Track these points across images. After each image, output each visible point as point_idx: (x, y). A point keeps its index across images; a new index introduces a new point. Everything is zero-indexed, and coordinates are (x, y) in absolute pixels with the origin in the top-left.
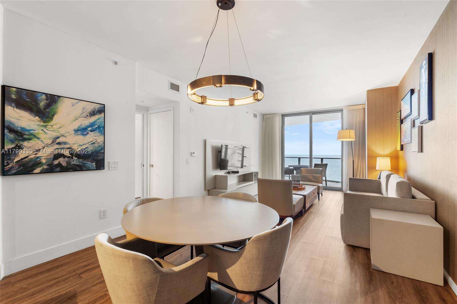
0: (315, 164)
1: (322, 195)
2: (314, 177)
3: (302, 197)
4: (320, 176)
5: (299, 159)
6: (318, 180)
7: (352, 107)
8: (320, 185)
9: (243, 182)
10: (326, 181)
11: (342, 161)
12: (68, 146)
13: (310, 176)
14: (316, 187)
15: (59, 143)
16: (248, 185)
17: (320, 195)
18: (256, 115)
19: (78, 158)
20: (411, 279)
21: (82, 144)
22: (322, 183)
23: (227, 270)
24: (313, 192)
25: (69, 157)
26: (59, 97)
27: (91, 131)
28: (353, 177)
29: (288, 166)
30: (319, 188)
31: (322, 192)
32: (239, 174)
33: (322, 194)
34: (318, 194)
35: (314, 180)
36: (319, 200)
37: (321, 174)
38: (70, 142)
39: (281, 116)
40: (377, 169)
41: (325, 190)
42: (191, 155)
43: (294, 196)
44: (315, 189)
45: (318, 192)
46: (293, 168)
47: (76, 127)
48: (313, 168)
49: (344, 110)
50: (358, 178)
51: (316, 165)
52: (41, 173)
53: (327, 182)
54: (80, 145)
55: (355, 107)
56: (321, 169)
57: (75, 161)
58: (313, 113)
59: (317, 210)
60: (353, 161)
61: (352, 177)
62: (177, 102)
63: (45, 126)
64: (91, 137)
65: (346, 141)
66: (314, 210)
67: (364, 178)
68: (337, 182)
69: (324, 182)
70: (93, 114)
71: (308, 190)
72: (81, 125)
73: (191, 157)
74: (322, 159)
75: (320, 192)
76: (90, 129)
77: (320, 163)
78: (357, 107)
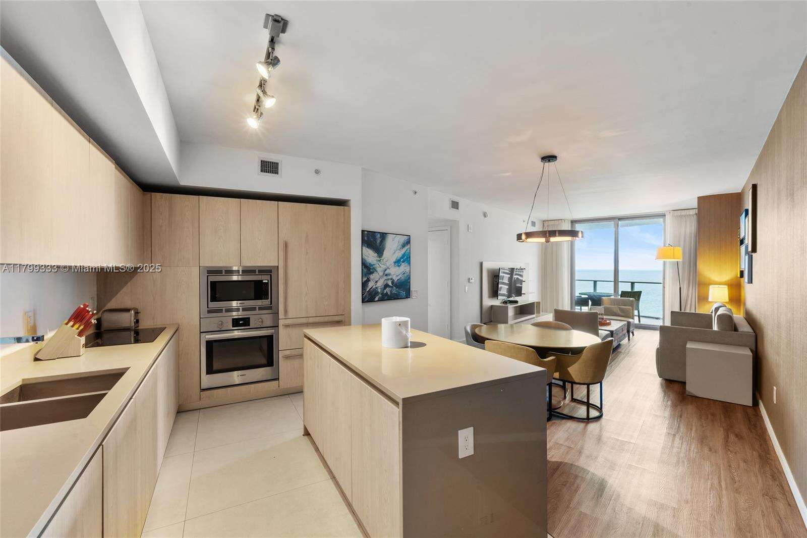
0: (622, 292)
1: (633, 335)
2: (622, 310)
3: (609, 332)
4: (629, 309)
5: (595, 282)
6: (627, 315)
7: (679, 213)
8: (631, 320)
9: (522, 315)
10: (639, 316)
11: (664, 287)
12: (390, 277)
13: (615, 308)
14: (626, 322)
15: (386, 275)
16: (528, 319)
17: (631, 334)
18: (535, 223)
19: (396, 288)
20: (722, 401)
21: (398, 274)
22: (633, 319)
23: (568, 369)
24: (622, 328)
25: (391, 287)
26: (386, 233)
27: (403, 262)
28: (681, 310)
29: (580, 294)
30: (629, 323)
31: (633, 330)
32: (519, 304)
33: (633, 333)
34: (628, 332)
35: (621, 314)
36: (629, 340)
37: (632, 306)
38: (392, 273)
39: (570, 223)
40: (710, 300)
41: (637, 328)
42: (469, 282)
43: (599, 331)
44: (624, 325)
45: (629, 330)
46: (587, 296)
47: (394, 260)
48: (619, 297)
49: (666, 216)
50: (688, 311)
51: (624, 294)
52: (378, 301)
53: (641, 318)
54: (397, 276)
55: (684, 213)
56: (631, 299)
57: (395, 291)
58: (619, 219)
59: (627, 351)
60: (680, 288)
61: (677, 310)
62: (456, 221)
63: (380, 261)
64: (404, 267)
65: (669, 262)
66: (624, 350)
67: (682, 311)
68: (657, 318)
69: (636, 318)
70: (403, 246)
71: (615, 325)
72: (397, 257)
73: (469, 284)
74: (633, 284)
75: (631, 330)
76: (402, 260)
77: (630, 290)
78: (687, 212)
